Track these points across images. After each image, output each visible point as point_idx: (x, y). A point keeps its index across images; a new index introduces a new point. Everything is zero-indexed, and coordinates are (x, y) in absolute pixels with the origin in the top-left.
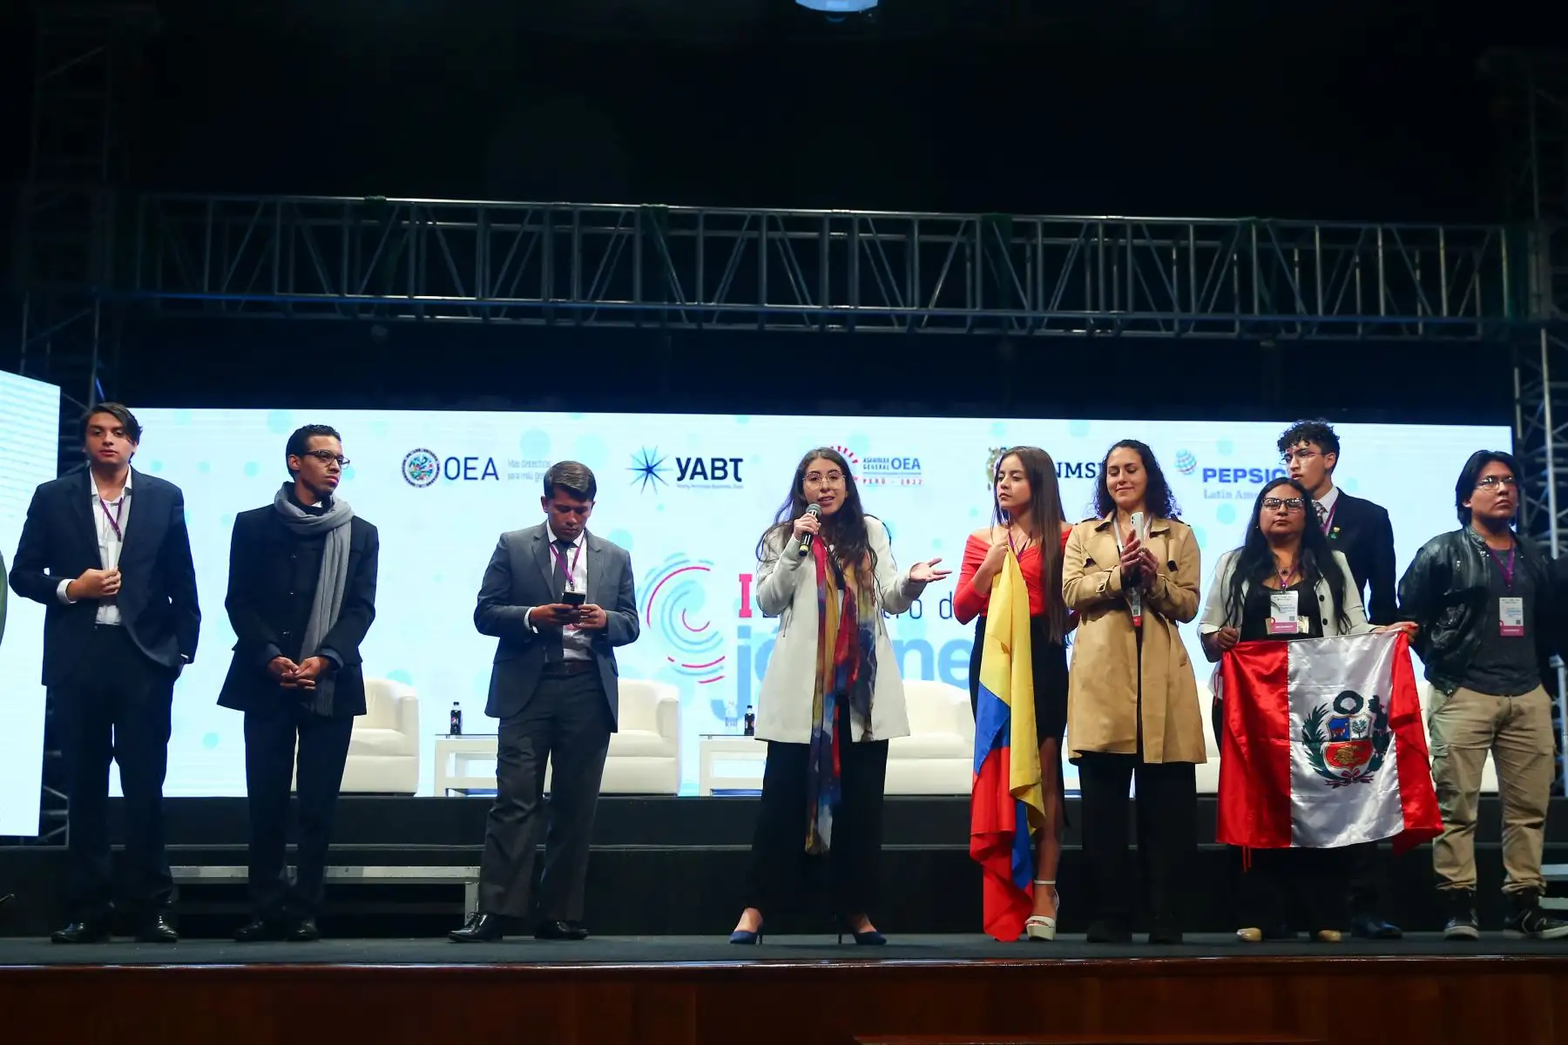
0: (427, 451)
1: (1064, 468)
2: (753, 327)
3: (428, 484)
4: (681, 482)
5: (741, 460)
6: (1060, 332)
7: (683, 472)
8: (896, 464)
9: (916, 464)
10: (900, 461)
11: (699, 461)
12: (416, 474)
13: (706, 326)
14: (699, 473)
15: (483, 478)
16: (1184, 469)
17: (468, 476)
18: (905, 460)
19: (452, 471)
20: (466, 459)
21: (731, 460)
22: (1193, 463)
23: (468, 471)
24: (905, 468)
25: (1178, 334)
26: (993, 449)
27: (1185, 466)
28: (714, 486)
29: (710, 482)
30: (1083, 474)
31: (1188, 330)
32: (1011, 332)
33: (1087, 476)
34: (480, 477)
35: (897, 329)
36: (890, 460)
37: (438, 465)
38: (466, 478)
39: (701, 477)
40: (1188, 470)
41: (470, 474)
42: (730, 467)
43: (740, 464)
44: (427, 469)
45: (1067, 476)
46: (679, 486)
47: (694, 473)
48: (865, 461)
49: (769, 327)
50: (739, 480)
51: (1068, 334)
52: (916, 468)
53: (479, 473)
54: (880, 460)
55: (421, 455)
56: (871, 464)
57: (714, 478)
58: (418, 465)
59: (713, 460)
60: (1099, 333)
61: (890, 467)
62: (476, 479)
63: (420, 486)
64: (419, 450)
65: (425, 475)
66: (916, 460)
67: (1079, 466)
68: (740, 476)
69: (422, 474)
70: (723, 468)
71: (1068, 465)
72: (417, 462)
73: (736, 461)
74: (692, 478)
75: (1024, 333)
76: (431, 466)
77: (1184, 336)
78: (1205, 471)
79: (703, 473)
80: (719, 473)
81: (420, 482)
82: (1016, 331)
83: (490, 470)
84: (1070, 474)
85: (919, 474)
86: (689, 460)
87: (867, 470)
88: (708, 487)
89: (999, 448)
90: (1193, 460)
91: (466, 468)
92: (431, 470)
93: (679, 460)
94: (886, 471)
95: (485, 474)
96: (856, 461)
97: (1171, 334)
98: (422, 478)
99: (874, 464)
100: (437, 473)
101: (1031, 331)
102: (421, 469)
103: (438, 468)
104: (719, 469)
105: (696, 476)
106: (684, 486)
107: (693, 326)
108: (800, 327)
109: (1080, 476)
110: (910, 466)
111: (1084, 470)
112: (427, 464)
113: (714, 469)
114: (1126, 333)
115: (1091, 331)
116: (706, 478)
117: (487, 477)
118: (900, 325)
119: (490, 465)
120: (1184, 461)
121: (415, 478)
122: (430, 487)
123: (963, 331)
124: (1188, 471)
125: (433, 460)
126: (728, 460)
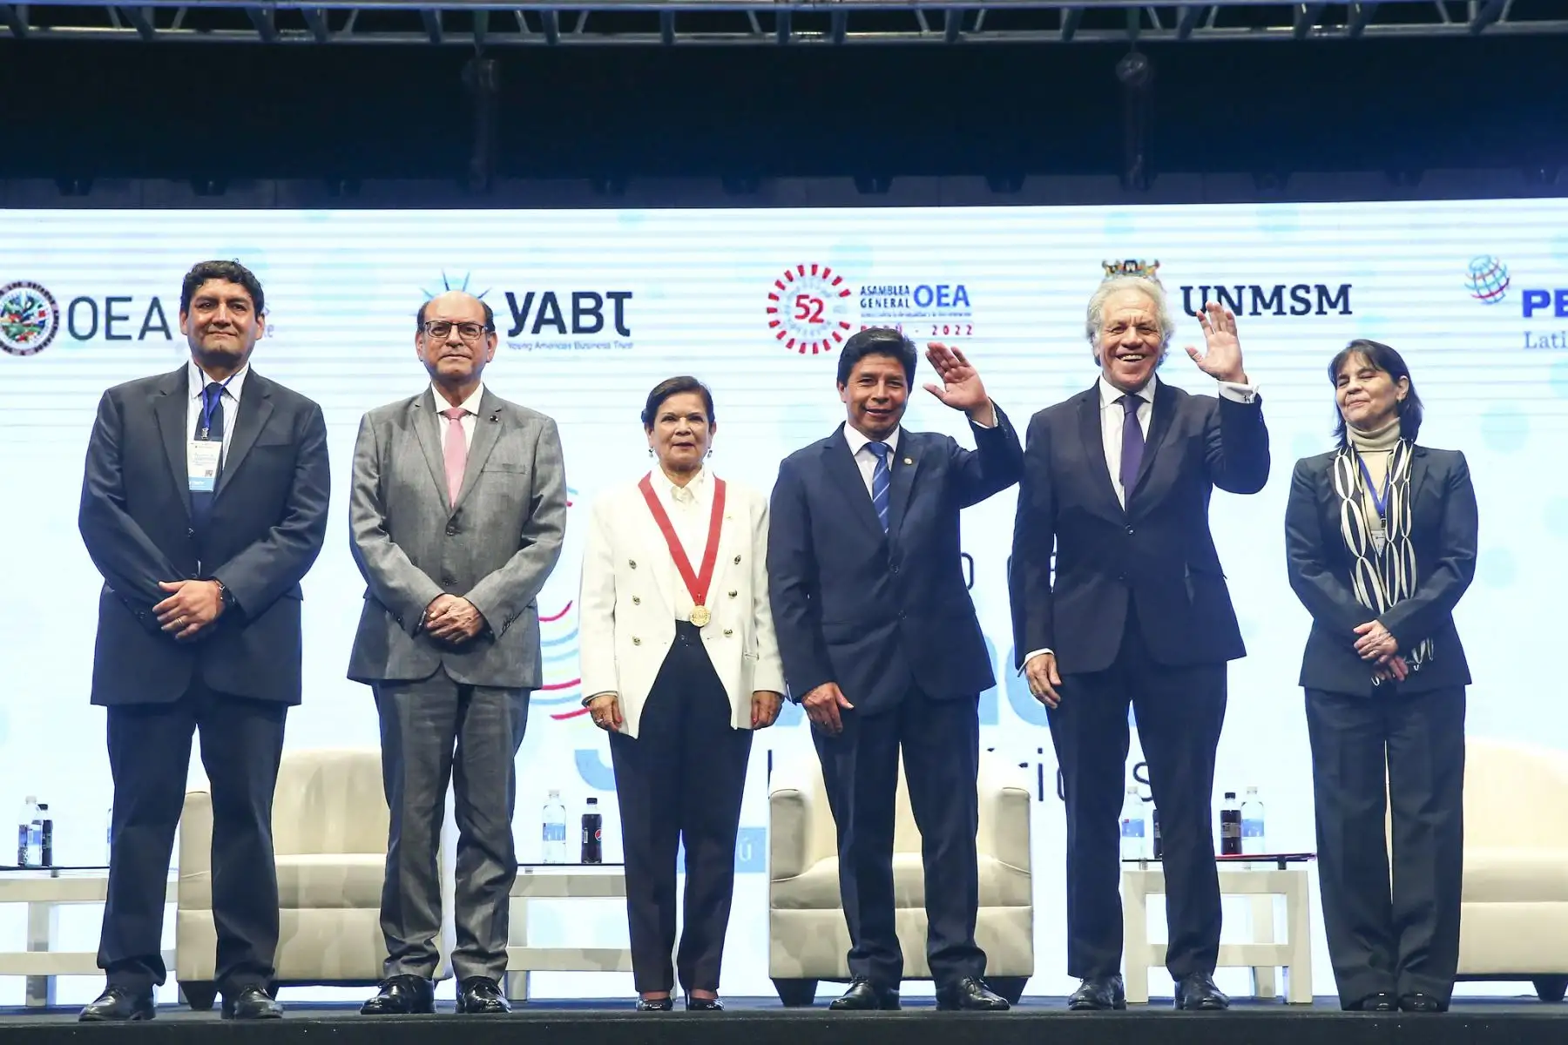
0: (34, 286)
1: (1248, 296)
2: (653, 39)
3: (37, 349)
4: (513, 339)
5: (629, 295)
6: (1242, 32)
7: (520, 319)
8: (923, 297)
9: (962, 295)
10: (930, 292)
11: (550, 298)
12: (14, 330)
13: (563, 39)
14: (550, 322)
15: (142, 337)
16: (1485, 292)
17: (114, 332)
18: (939, 288)
19: (83, 322)
20: (109, 300)
21: (610, 295)
22: (1503, 282)
23: (114, 324)
24: (939, 304)
25: (1479, 25)
26: (1111, 263)
27: (1487, 286)
28: (577, 345)
29: (570, 337)
30: (1286, 309)
31: (1496, 19)
32: (1148, 36)
33: (1293, 311)
34: (136, 334)
35: (927, 35)
36: (912, 289)
37: (56, 312)
38: (109, 336)
39: (554, 328)
40: (1492, 294)
41: (118, 328)
42: (608, 307)
43: (626, 302)
44: (34, 320)
45: (1255, 312)
46: (511, 345)
47: (541, 321)
48: (863, 292)
49: (682, 38)
50: (626, 333)
51: (1256, 35)
52: (961, 304)
53: (133, 326)
54: (892, 290)
55: (23, 293)
56: (874, 298)
57: (577, 329)
58: (17, 312)
59: (577, 296)
60: (1320, 31)
61: (912, 302)
62: (129, 337)
63: (23, 353)
64: (18, 285)
65: (31, 332)
66: (961, 288)
67: (1278, 291)
68: (626, 324)
69: (26, 330)
70: (595, 312)
71: (1257, 291)
72: (14, 308)
73: (620, 297)
74: (536, 330)
75: (1171, 35)
76: (42, 314)
77: (1489, 30)
78: (1527, 295)
79: (558, 321)
80: (587, 321)
81: (22, 346)
82: (1158, 34)
83: (155, 321)
84: (1260, 308)
85: (969, 314)
86: (530, 296)
87: (867, 310)
88: (565, 346)
89: (1122, 262)
90: (1504, 274)
91: (110, 318)
92: (43, 322)
93: (510, 297)
94: (904, 310)
95: (146, 328)
96: (846, 293)
97: (1461, 27)
98: (25, 339)
99: (881, 298)
100: (55, 328)
101: (1186, 30)
102: (22, 321)
103: (56, 319)
104: (587, 312)
105: (544, 328)
106: (519, 347)
107: (539, 39)
108: (740, 38)
109: (1280, 312)
110: (950, 300)
111: (1288, 301)
112: (35, 310)
113: (577, 312)
114: (1372, 29)
115: (1303, 28)
116: (562, 330)
117: (149, 334)
118: (932, 28)
119: (155, 311)
120: (1483, 277)
121: (13, 337)
122: (41, 354)
123: (1055, 36)
124: (1491, 296)
125: (47, 305)
126: (603, 296)
